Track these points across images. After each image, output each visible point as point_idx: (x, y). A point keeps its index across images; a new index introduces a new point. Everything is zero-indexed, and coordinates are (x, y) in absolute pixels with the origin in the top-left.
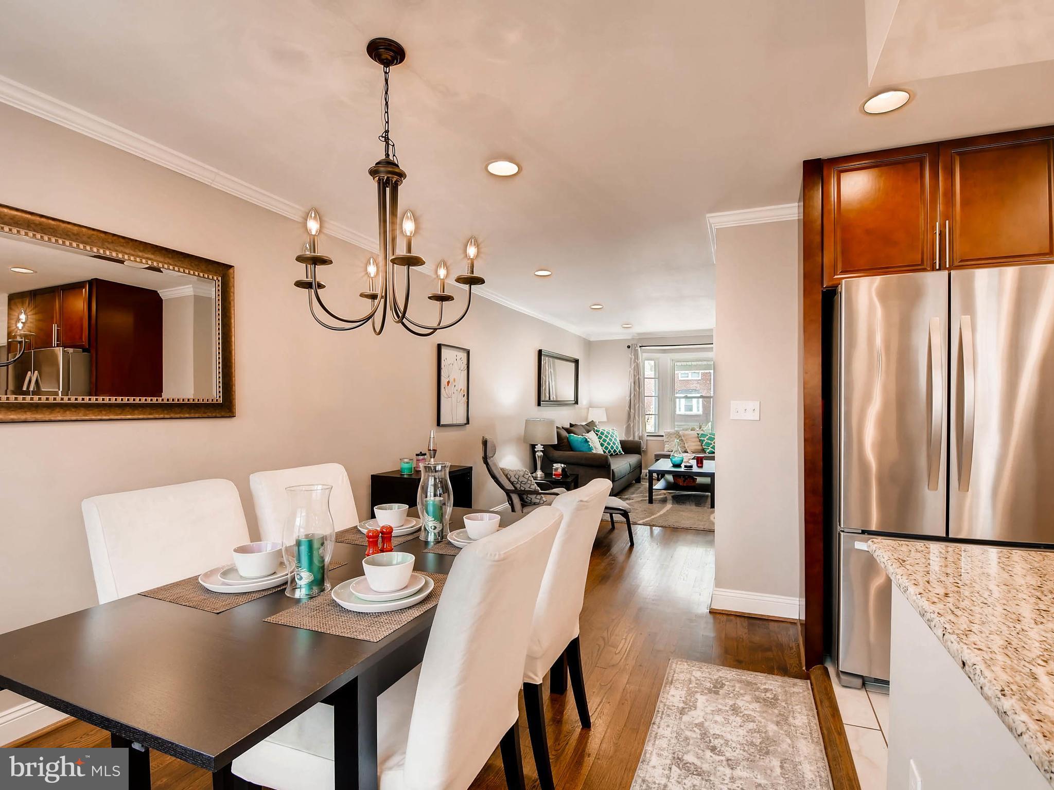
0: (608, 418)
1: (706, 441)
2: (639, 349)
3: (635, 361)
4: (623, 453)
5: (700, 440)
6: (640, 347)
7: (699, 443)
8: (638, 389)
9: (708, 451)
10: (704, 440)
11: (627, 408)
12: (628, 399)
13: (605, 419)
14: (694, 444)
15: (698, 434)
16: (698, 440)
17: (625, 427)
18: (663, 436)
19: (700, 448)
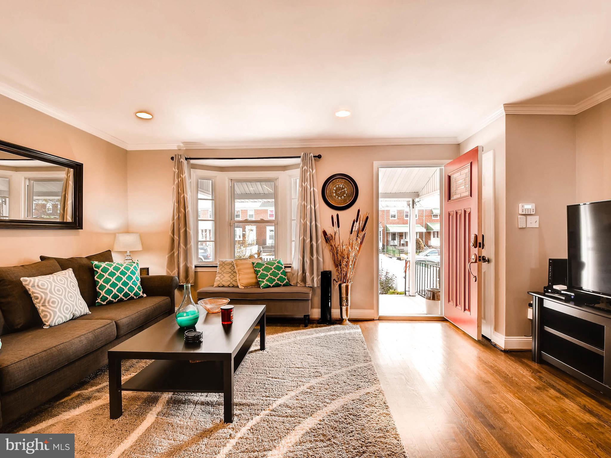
0: (143, 248)
1: (261, 271)
2: (185, 162)
3: (179, 176)
4: (145, 295)
5: (255, 271)
6: (186, 159)
7: (254, 275)
8: (182, 210)
9: (262, 285)
10: (259, 271)
11: (170, 233)
12: (171, 223)
13: (139, 248)
14: (246, 276)
15: (253, 264)
16: (252, 271)
17: (167, 256)
18: (217, 267)
19: (254, 281)
